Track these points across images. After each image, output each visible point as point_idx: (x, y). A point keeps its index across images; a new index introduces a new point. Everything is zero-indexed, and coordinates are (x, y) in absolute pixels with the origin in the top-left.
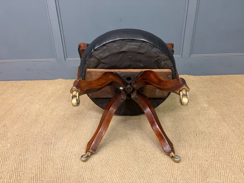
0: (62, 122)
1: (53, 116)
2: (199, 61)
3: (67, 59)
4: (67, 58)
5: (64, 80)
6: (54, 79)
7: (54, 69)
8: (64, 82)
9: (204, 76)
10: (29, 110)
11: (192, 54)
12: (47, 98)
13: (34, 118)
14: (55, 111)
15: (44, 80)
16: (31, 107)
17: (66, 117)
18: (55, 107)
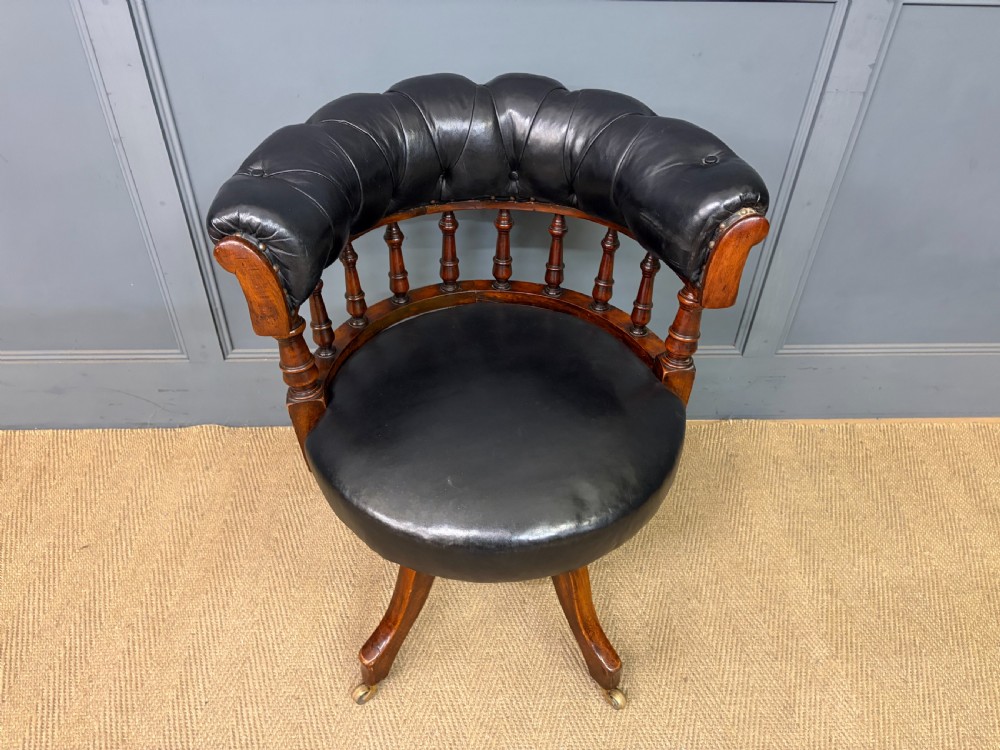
1: (193, 712)
2: (815, 369)
3: (234, 351)
4: (233, 348)
5: (226, 428)
6: (180, 427)
7: (178, 390)
8: (224, 447)
9: (827, 421)
10: (83, 661)
11: (786, 344)
12: (157, 575)
13: (114, 725)
14: (200, 677)
15: (132, 428)
16: (94, 643)
17: (246, 723)
18: (195, 642)
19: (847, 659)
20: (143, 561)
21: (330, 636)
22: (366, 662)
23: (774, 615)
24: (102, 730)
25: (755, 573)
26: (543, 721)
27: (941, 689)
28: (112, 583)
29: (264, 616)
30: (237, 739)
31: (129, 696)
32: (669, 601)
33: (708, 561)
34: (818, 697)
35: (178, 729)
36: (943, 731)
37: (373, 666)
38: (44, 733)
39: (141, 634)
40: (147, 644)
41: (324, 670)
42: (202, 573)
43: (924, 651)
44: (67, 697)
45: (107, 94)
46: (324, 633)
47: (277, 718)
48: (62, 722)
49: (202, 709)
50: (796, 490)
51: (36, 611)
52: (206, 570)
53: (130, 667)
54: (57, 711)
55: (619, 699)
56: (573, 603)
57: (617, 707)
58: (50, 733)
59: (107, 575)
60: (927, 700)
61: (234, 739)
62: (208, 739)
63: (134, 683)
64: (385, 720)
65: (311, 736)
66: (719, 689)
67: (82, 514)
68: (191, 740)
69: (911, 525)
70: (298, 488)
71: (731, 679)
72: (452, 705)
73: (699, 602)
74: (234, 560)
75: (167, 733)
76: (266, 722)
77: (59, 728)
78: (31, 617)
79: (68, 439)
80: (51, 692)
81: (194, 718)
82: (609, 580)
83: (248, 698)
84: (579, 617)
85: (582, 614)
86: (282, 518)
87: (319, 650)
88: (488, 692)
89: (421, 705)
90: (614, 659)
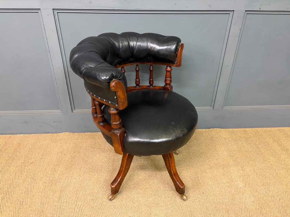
0: (74, 214)
1: (63, 204)
4: (75, 109)
5: (71, 133)
6: (59, 133)
7: (59, 122)
8: (71, 138)
9: (238, 129)
10: (31, 191)
11: (225, 106)
12: (52, 170)
13: (40, 208)
14: (65, 195)
15: (45, 134)
16: (34, 187)
17: (78, 206)
18: (63, 186)
19: (249, 187)
20: (48, 166)
21: (101, 184)
22: (113, 187)
23: (227, 177)
24: (36, 209)
25: (221, 166)
26: (163, 204)
27: (276, 194)
28: (39, 172)
29: (83, 179)
30: (75, 210)
31: (44, 200)
32: (197, 173)
33: (208, 163)
34: (241, 197)
35: (58, 208)
36: (278, 205)
37: (115, 188)
38: (19, 210)
39: (48, 184)
40: (49, 186)
41: (100, 192)
42: (65, 169)
43: (270, 184)
44: (26, 201)
45: (47, 39)
46: (100, 183)
48: (25, 207)
49: (65, 203)
50: (231, 146)
51: (18, 179)
52: (66, 168)
53: (45, 193)
54: (23, 204)
55: (185, 197)
57: (184, 200)
58: (21, 210)
59: (38, 170)
60: (272, 197)
61: (75, 211)
62: (67, 211)
63: (46, 197)
64: (118, 205)
65: (97, 209)
66: (213, 195)
67: (31, 155)
68: (62, 211)
69: (264, 154)
70: (92, 147)
71: (216, 193)
72: (137, 201)
73: (206, 173)
74: (74, 165)
75: (55, 209)
76: (84, 206)
77: (24, 209)
78: (16, 181)
79: (27, 137)
80: (22, 200)
81: (63, 205)
82: (180, 168)
83: (78, 200)
84: (172, 172)
85: (173, 171)
86: (87, 155)
87: (98, 187)
88: (147, 197)
89: (128, 201)
90: (183, 184)
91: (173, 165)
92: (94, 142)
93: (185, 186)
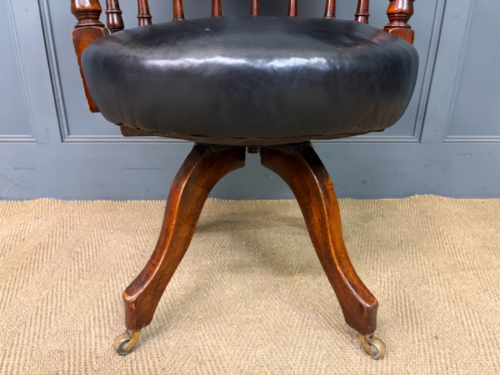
2: (471, 154)
3: (70, 136)
4: (69, 134)
5: (60, 201)
6: (27, 200)
7: (28, 168)
8: (55, 209)
11: (449, 135)
21: (105, 307)
22: (129, 298)
25: (468, 270)
26: (304, 369)
29: (50, 295)
32: (402, 286)
33: (427, 263)
41: (92, 331)
46: (100, 306)
47: (36, 366)
50: (479, 228)
55: (378, 345)
56: (327, 235)
57: (376, 356)
64: (143, 368)
66: (471, 344)
70: (103, 227)
71: (479, 337)
72: (213, 356)
73: (429, 286)
74: (38, 263)
84: (333, 250)
85: (335, 248)
86: (86, 242)
87: (92, 317)
88: (248, 346)
89: (181, 357)
90: (369, 297)
91: (334, 228)
92: (112, 217)
93: (377, 303)
